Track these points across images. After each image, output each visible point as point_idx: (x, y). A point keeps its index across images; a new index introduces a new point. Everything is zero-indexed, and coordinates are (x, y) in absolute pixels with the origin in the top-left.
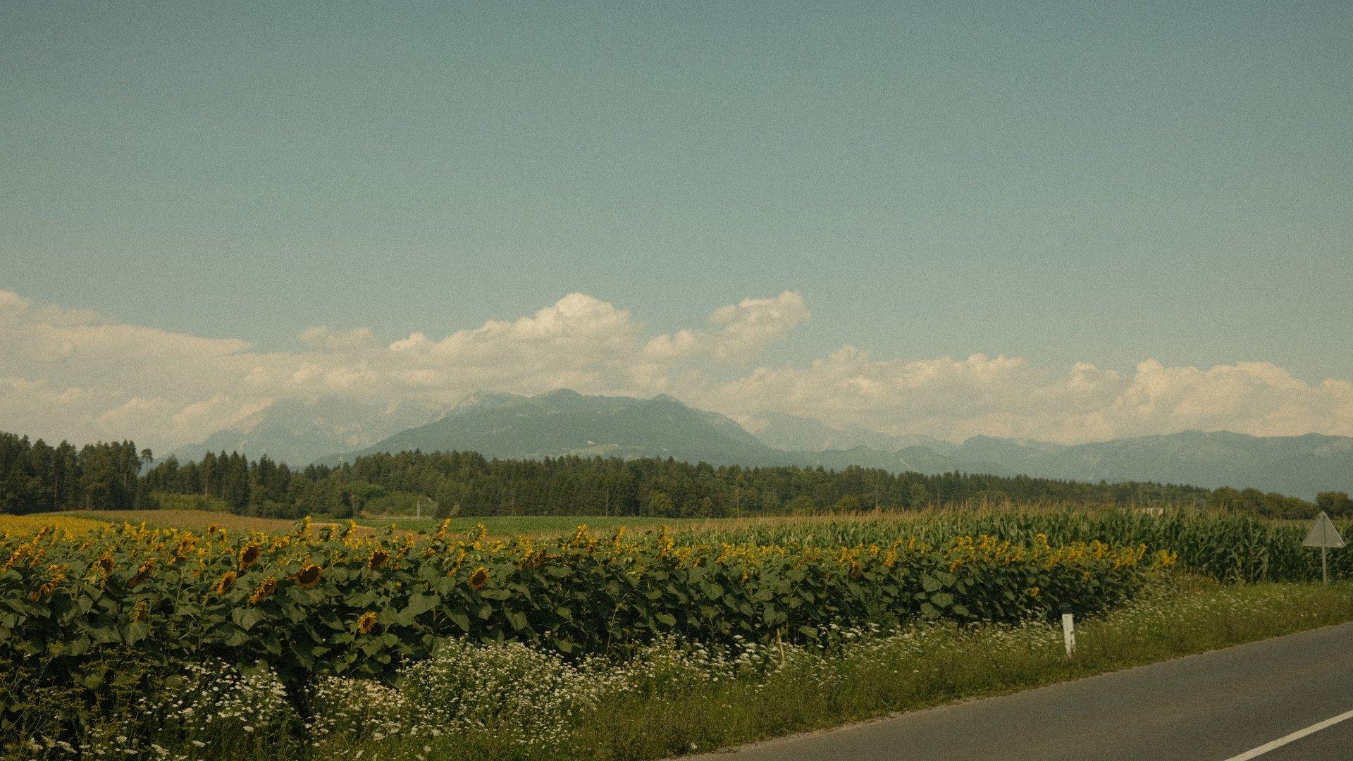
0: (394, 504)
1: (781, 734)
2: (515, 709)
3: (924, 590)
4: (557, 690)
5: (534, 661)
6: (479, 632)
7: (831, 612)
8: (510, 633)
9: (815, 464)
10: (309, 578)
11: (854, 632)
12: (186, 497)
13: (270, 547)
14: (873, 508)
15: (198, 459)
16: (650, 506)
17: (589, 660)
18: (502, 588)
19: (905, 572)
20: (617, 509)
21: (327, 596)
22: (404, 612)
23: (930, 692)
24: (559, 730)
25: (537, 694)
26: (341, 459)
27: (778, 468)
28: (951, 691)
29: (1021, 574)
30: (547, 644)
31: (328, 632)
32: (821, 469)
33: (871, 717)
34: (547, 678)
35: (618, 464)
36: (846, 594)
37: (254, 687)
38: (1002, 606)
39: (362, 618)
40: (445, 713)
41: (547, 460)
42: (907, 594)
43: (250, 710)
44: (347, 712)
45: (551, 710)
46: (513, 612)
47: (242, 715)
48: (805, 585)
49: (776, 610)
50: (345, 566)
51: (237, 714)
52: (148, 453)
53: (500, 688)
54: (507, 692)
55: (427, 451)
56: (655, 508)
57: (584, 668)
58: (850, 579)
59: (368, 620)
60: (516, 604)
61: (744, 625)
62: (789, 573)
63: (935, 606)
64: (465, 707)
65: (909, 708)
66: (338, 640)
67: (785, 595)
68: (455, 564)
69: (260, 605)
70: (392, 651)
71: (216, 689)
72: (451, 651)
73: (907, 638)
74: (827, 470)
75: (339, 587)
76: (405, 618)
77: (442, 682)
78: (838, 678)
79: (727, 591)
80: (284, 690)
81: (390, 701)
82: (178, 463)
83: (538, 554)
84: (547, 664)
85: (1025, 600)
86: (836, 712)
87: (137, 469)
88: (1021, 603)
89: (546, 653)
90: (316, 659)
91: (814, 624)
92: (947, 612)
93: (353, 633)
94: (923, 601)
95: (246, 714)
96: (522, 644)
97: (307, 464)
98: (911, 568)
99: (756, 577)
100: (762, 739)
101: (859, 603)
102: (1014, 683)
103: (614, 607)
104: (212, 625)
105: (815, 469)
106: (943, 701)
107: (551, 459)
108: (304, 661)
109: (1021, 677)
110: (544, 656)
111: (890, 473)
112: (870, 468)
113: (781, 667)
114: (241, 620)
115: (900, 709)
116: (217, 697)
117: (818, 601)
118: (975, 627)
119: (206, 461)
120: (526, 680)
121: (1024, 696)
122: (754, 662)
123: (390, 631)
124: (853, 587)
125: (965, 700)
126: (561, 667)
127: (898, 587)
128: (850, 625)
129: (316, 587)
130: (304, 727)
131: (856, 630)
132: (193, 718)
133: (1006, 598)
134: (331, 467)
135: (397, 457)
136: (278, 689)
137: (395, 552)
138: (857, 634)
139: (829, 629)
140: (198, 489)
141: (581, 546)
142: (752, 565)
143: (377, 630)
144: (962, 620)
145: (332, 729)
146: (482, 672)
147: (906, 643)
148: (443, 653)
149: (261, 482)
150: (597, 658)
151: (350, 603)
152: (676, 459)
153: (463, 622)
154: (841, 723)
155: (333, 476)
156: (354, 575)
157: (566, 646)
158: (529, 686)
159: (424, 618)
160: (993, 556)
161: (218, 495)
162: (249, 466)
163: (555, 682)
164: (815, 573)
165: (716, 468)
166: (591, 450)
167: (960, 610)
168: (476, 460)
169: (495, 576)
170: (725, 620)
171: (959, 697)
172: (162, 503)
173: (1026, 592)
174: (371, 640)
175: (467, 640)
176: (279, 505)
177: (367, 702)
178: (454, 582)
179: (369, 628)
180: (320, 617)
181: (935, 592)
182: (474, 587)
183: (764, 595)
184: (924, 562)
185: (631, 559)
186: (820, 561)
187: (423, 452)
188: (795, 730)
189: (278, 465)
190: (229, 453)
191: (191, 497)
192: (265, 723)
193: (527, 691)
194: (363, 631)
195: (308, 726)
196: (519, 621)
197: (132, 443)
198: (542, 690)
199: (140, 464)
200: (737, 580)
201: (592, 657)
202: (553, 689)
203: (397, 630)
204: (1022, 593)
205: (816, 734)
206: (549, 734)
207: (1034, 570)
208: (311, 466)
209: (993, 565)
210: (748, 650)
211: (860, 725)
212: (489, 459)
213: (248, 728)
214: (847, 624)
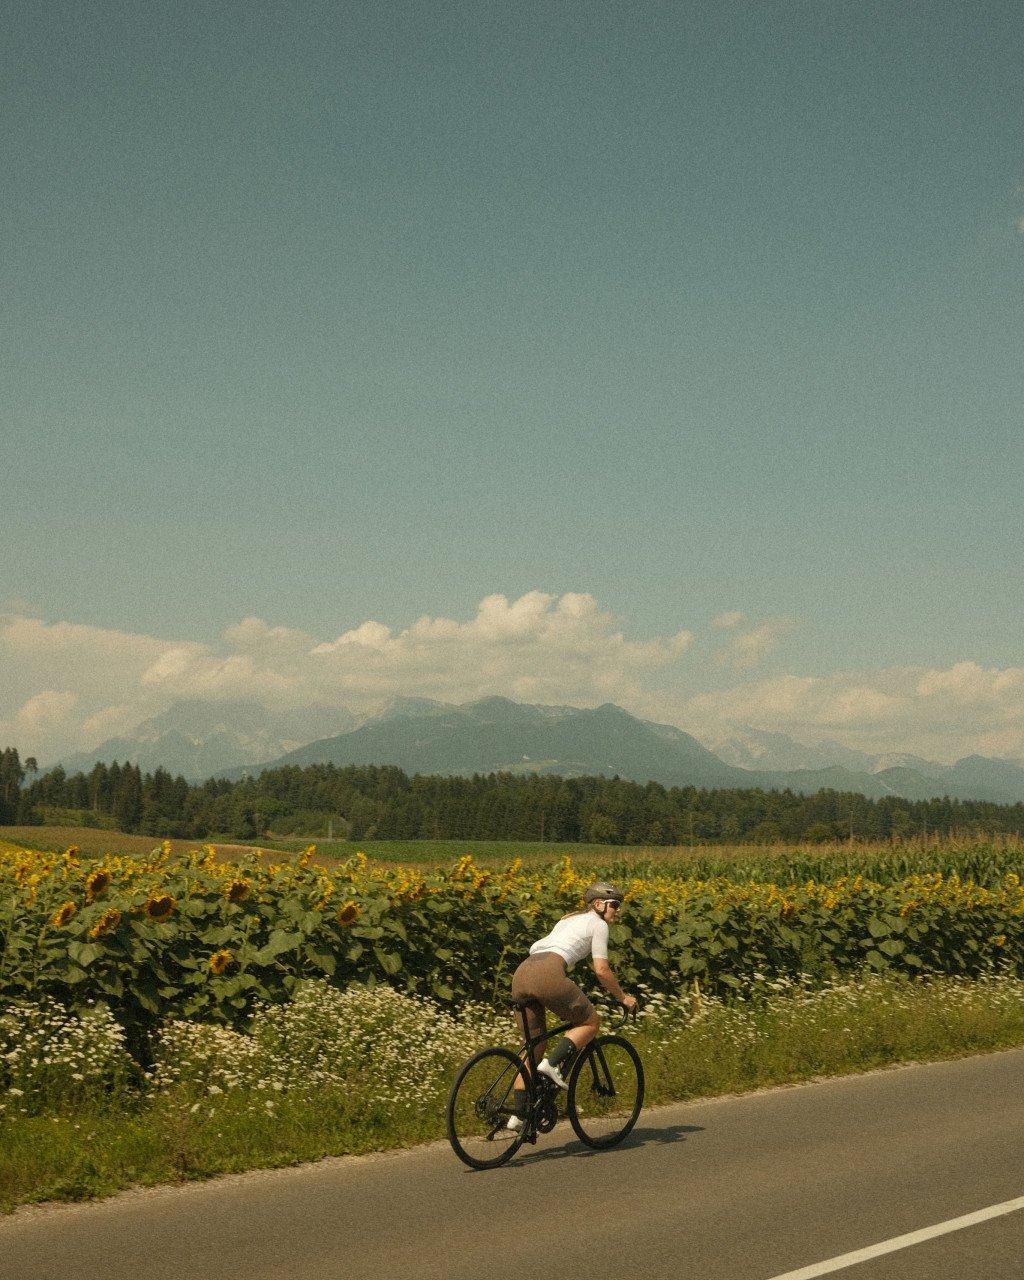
0: (303, 823)
1: (683, 1098)
2: (381, 1062)
3: (871, 936)
4: (429, 1042)
5: (406, 1009)
6: (345, 975)
7: (758, 959)
8: (383, 976)
9: (782, 786)
10: (160, 910)
11: (781, 984)
12: (73, 812)
13: (123, 874)
14: (848, 837)
15: (87, 770)
16: (592, 832)
17: (469, 1008)
18: (375, 926)
19: (849, 914)
20: (554, 834)
21: (180, 931)
22: (265, 950)
23: (863, 1055)
24: (426, 1087)
25: (408, 1045)
26: (245, 772)
27: (739, 791)
28: (888, 1054)
29: (987, 920)
30: (424, 989)
31: (177, 973)
32: (788, 791)
33: (790, 1080)
34: (419, 1028)
35: (556, 782)
36: (777, 939)
37: (87, 1031)
38: (964, 956)
39: (215, 956)
40: (302, 1064)
41: (476, 777)
42: (852, 940)
43: (81, 1055)
44: (192, 1061)
45: (421, 1064)
46: (387, 953)
47: (72, 1061)
48: (728, 929)
49: (694, 956)
50: (203, 898)
51: (67, 1059)
52: (32, 762)
53: (365, 1038)
54: (374, 1042)
55: (341, 764)
56: (597, 834)
57: (463, 1017)
58: (782, 922)
59: (221, 959)
60: (390, 943)
61: (654, 972)
62: (709, 914)
63: (884, 955)
64: (325, 1059)
65: (836, 1071)
66: (189, 979)
67: (705, 939)
68: (322, 898)
69: (101, 939)
70: (247, 994)
71: (42, 1032)
72: (311, 994)
73: (844, 991)
74: (796, 792)
75: (195, 921)
76: (263, 957)
77: (300, 1030)
78: (757, 1035)
79: (636, 933)
80: (122, 1032)
81: (242, 1049)
82: (64, 774)
83: (417, 888)
84: (421, 1012)
85: (990, 950)
86: (750, 1074)
87: (20, 780)
88: (986, 953)
89: (421, 1000)
90: (163, 1000)
91: (736, 973)
92: (897, 963)
93: (204, 973)
94: (870, 948)
95: (77, 1060)
96: (391, 989)
97: (208, 777)
98: (857, 911)
99: (674, 919)
100: (660, 1103)
101: (790, 949)
102: (965, 1046)
103: (502, 949)
104: (49, 960)
105: (781, 791)
106: (877, 1065)
107: (481, 775)
108: (146, 1003)
109: (973, 1039)
110: (417, 1003)
111: (868, 798)
112: (845, 791)
113: (693, 1021)
114: (79, 955)
115: (827, 1073)
116: (44, 1040)
117: (743, 947)
118: (926, 980)
119: (95, 772)
120: (395, 1030)
121: (976, 1060)
122: (661, 1014)
123: (247, 971)
124: (784, 931)
125: (905, 1065)
126: (437, 1016)
127: (841, 933)
128: (777, 975)
129: (169, 921)
130: (143, 1077)
131: (783, 981)
132: (17, 1063)
133: (967, 947)
134: (233, 781)
135: (308, 771)
136: (115, 1032)
137: (257, 883)
138: (784, 985)
139: (753, 979)
140: (85, 803)
141: (466, 880)
142: (670, 904)
143: (231, 970)
144: (914, 971)
145: (177, 1079)
146: (345, 1019)
147: (840, 998)
148: (302, 998)
149: (154, 797)
150: (478, 1007)
151: (205, 940)
152: (623, 777)
153: (328, 963)
154: (756, 1086)
155: (235, 792)
156: (212, 908)
157: (446, 993)
158: (400, 1037)
159: (288, 957)
160: (953, 899)
161: (108, 809)
162: (143, 779)
163: (428, 1034)
164: (740, 915)
165: (668, 789)
166: (527, 766)
167: (912, 959)
168: (396, 776)
169: (367, 912)
170: (634, 967)
171: (898, 1061)
172: (47, 819)
173: (991, 940)
174: (224, 980)
175: (329, 983)
176: (174, 823)
177: (214, 1050)
178: (319, 918)
179: (223, 967)
180: (170, 954)
181: (885, 938)
182: (343, 924)
183: (682, 939)
184: (873, 904)
185: (528, 896)
186: (747, 900)
187: (337, 766)
188: (700, 1094)
189: (174, 777)
190: (121, 764)
191: (79, 813)
192: (98, 1071)
193: (396, 1042)
194: (215, 971)
195: (148, 1075)
196: (393, 963)
197: (15, 750)
198: (414, 1041)
199: (23, 774)
200: (648, 921)
201: (473, 1006)
202: (425, 1041)
203: (255, 969)
204: (987, 942)
205: (724, 1099)
206: (415, 1091)
207: (1002, 916)
208: (212, 780)
209: (952, 909)
210: (654, 1002)
211: (777, 1090)
212: (410, 774)
213: (78, 1076)
214: (772, 975)
